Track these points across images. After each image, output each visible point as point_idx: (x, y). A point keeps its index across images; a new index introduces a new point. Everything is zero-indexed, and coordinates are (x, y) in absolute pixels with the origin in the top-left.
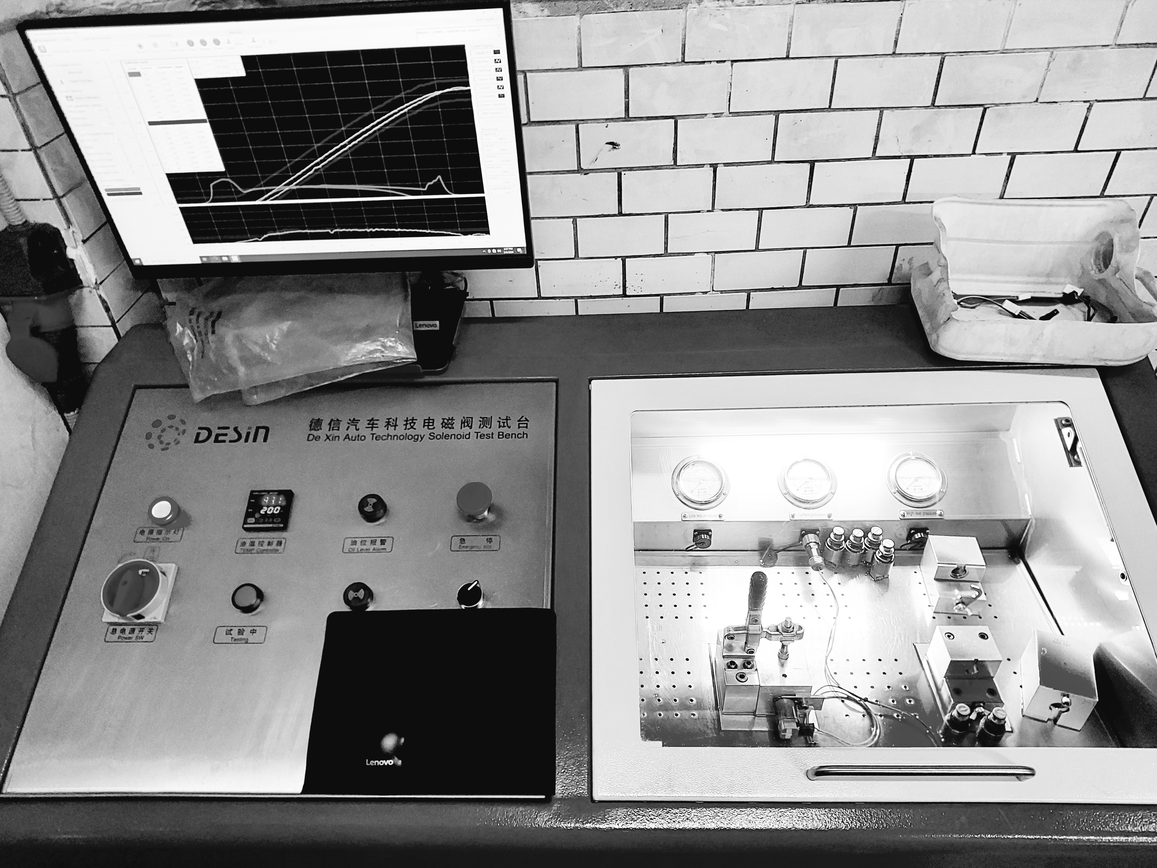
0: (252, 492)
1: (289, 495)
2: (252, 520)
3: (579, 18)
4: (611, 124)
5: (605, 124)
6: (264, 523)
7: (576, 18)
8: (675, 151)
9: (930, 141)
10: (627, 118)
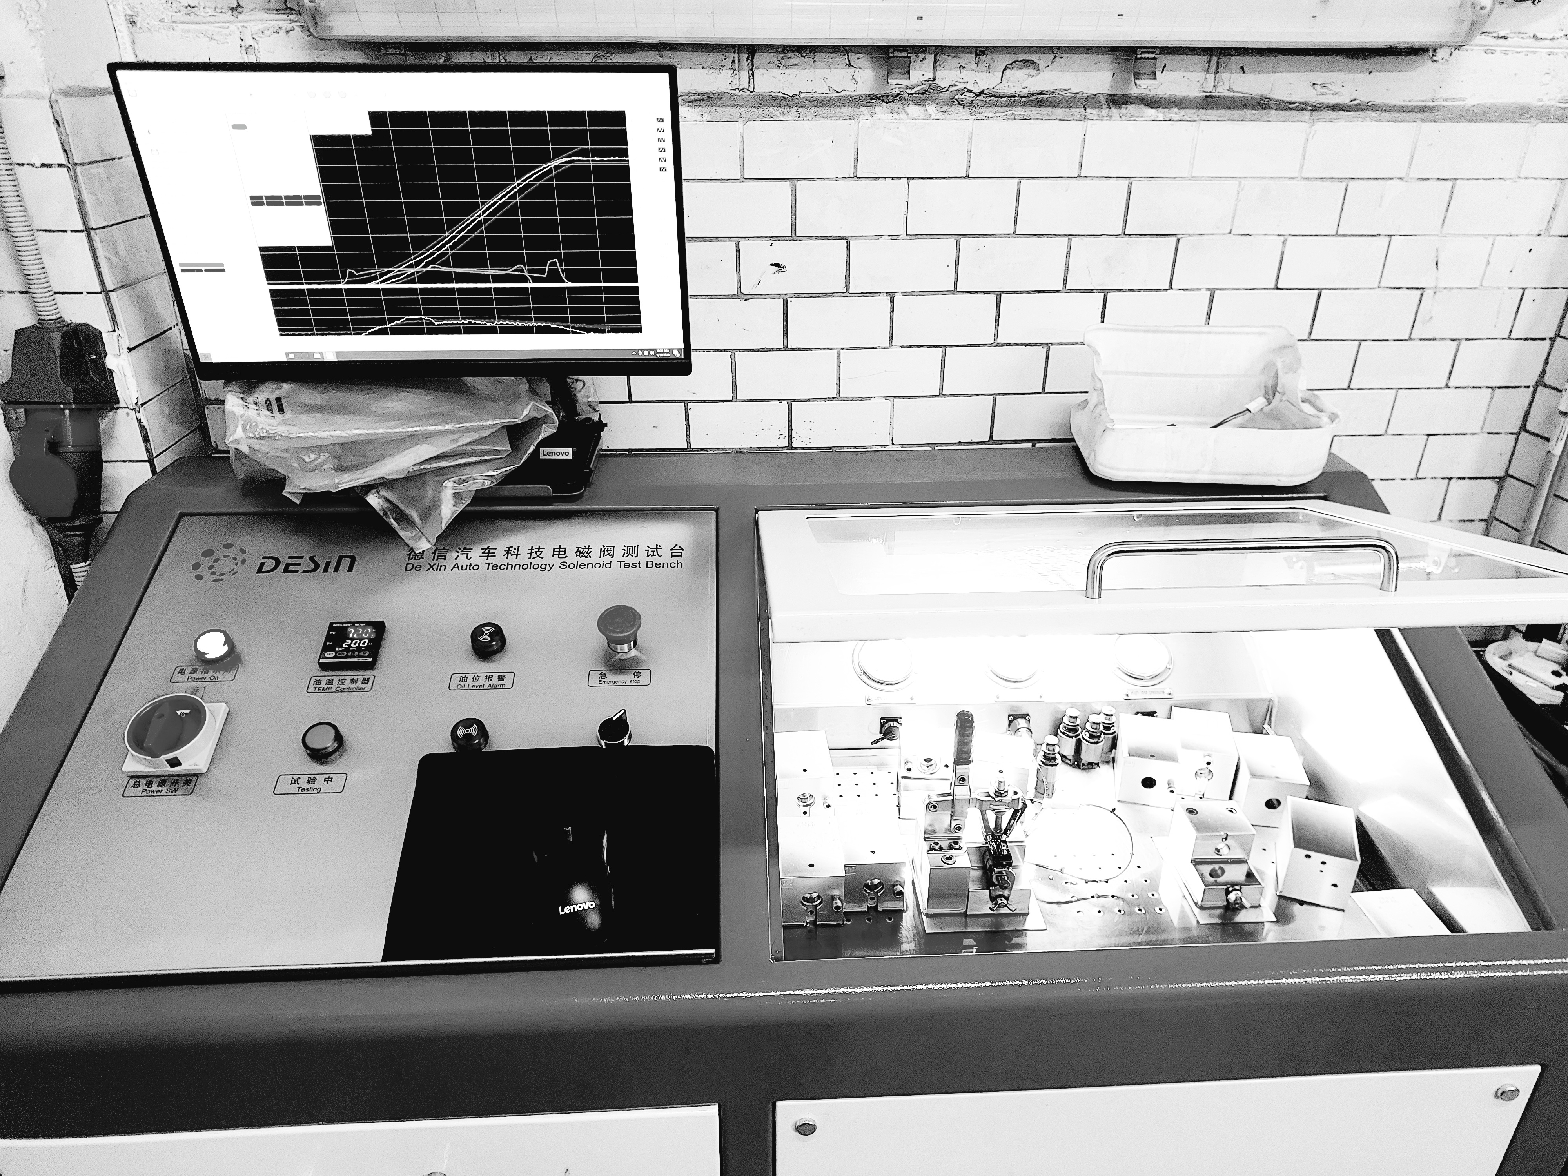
0: (331, 624)
1: (379, 627)
2: (333, 654)
3: (742, 125)
4: (776, 243)
5: (770, 243)
6: (347, 657)
7: (739, 125)
8: (848, 277)
9: (1123, 273)
10: (794, 237)
